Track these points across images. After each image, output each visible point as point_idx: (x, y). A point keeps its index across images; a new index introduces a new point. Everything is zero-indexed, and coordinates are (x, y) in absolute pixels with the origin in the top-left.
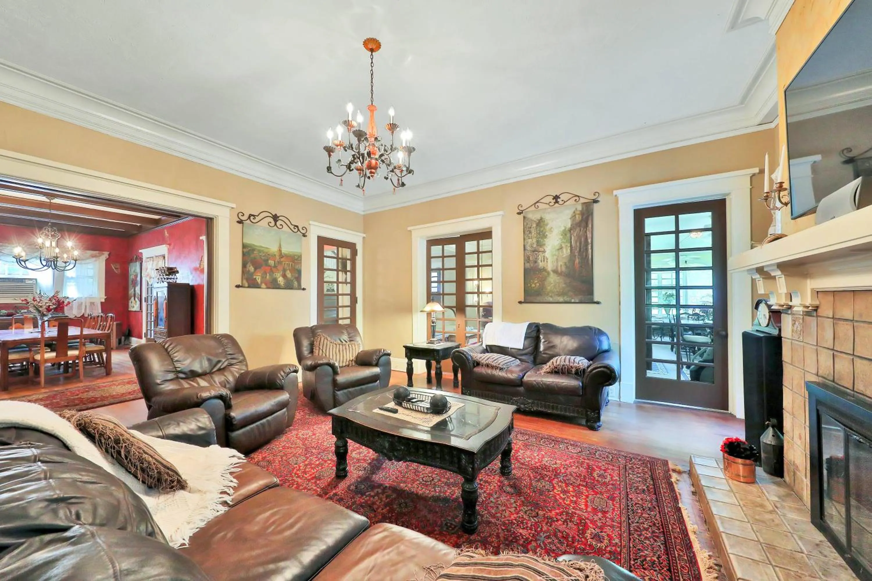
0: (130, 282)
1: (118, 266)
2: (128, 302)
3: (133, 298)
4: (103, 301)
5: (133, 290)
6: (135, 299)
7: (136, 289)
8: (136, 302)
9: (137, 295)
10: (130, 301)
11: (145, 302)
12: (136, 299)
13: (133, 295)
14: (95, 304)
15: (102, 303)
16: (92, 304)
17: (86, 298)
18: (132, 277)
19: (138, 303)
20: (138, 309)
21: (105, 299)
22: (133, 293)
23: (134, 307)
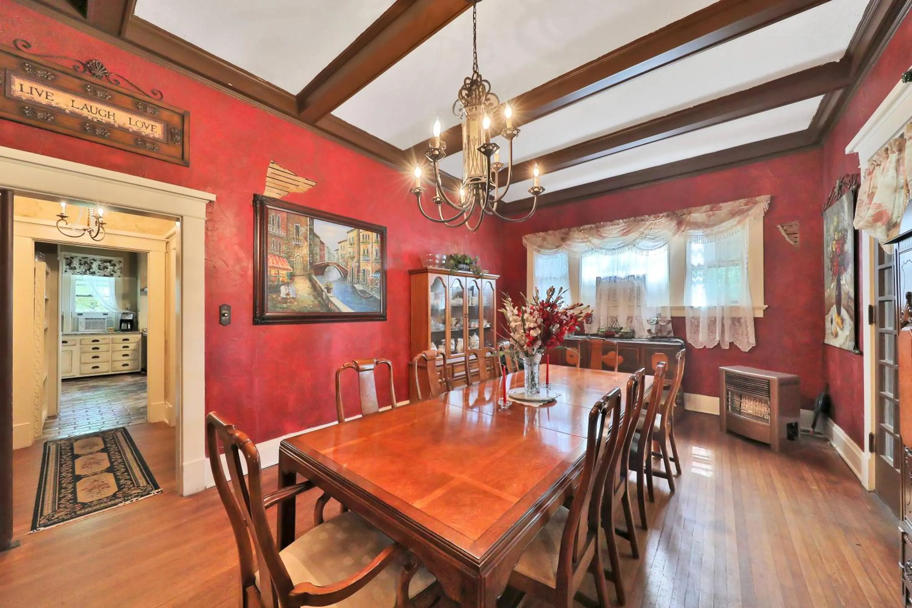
0: (827, 262)
1: (795, 226)
2: (823, 320)
3: (834, 308)
4: (760, 314)
5: (833, 285)
6: (839, 313)
7: (842, 282)
8: (843, 320)
9: (844, 301)
10: (828, 318)
11: (871, 322)
12: (844, 312)
13: (834, 300)
14: (742, 321)
15: (756, 320)
16: (736, 321)
17: (723, 308)
18: (830, 248)
19: (849, 324)
20: (849, 345)
21: (765, 311)
22: (834, 294)
23: (836, 335)
